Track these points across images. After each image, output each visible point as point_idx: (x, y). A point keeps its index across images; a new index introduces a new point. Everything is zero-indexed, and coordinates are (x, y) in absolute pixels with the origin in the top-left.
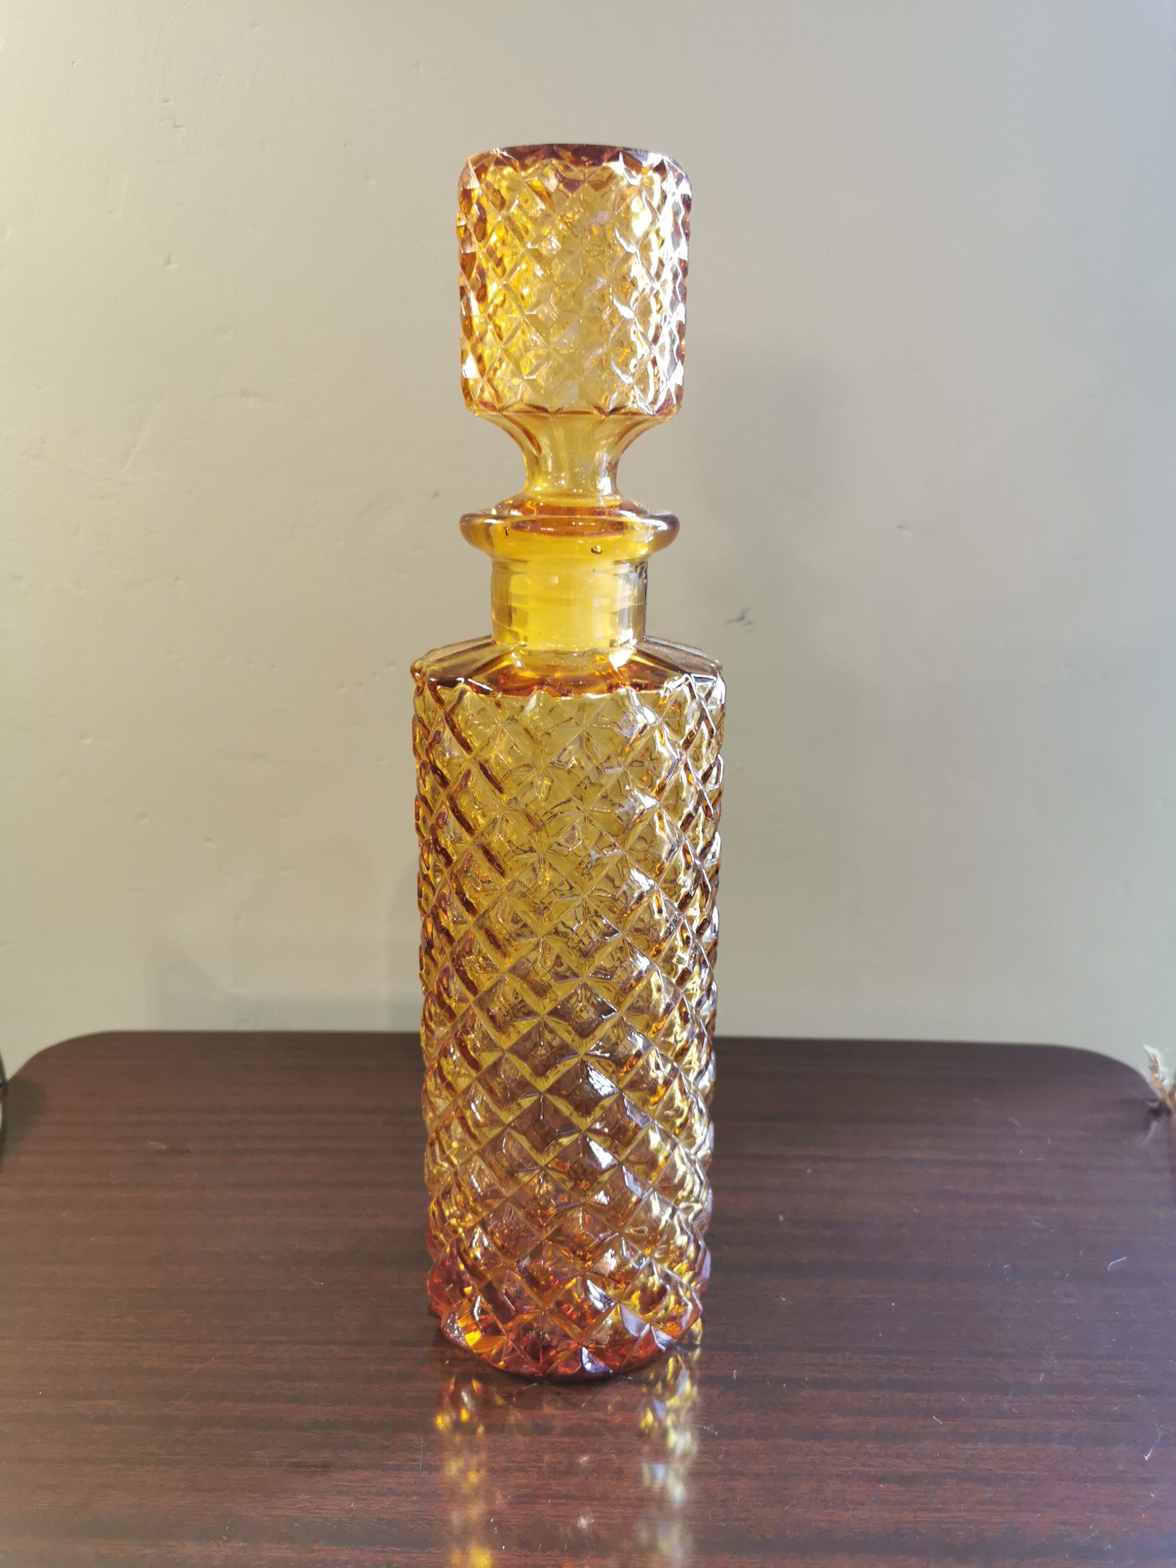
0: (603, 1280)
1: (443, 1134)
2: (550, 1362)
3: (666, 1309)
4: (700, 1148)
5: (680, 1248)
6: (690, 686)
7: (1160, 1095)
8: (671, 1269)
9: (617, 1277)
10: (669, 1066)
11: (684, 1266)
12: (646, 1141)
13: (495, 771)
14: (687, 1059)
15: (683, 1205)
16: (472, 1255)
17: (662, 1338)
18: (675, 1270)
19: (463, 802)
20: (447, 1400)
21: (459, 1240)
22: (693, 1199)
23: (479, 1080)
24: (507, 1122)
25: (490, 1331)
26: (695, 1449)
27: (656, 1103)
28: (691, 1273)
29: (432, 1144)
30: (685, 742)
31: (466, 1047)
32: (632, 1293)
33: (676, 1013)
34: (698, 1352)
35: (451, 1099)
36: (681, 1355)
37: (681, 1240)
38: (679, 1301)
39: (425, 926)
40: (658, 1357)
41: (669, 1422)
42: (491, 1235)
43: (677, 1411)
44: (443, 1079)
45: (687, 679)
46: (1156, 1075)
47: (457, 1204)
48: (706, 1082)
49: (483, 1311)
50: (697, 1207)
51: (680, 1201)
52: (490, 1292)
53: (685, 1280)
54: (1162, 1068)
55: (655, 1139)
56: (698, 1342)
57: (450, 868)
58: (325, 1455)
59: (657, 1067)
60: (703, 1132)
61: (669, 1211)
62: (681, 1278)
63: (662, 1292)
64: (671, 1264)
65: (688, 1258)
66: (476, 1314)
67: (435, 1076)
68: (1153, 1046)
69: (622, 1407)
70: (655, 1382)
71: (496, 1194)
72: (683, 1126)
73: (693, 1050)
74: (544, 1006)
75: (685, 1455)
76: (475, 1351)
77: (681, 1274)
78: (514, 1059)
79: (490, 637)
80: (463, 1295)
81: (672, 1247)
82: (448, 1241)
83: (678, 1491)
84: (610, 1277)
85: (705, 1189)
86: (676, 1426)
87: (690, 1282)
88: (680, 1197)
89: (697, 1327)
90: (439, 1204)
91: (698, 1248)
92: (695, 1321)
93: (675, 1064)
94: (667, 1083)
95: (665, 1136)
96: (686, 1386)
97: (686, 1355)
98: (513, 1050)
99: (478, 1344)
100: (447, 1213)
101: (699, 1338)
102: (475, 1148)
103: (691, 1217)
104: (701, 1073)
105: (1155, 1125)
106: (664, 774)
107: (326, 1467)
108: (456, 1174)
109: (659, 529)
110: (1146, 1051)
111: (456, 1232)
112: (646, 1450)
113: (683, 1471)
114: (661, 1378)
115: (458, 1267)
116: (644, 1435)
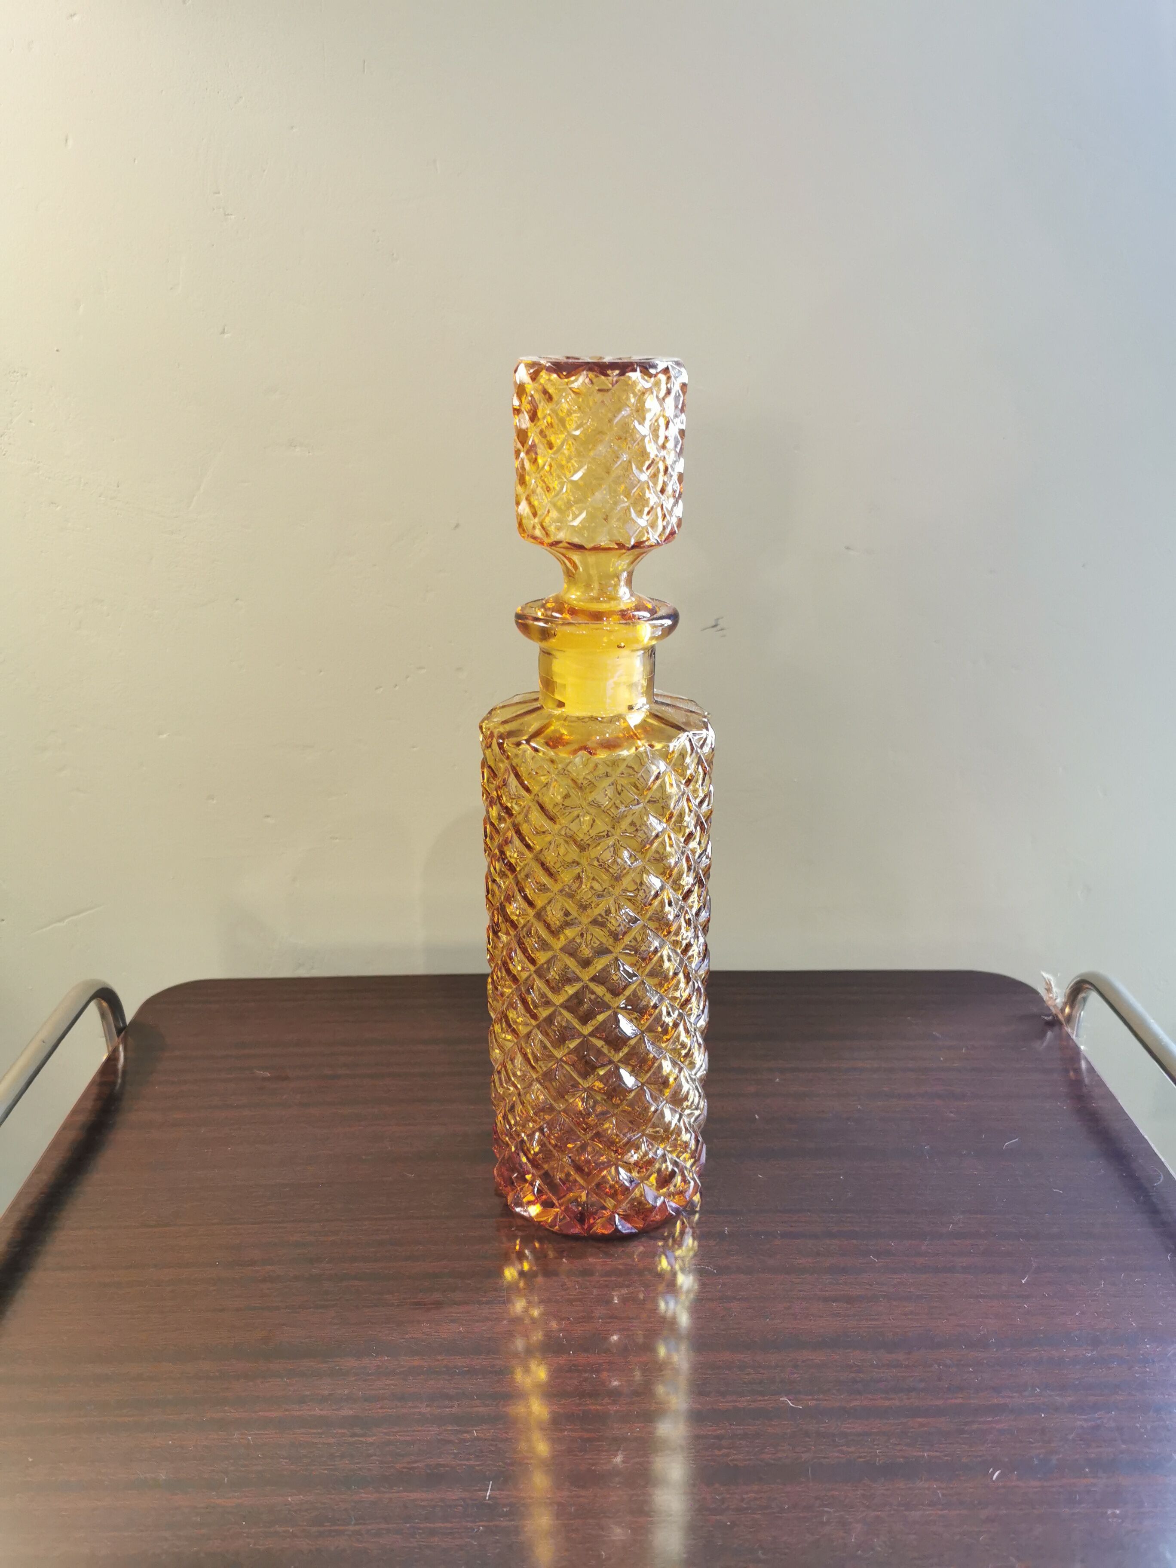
0: (629, 1167)
1: (508, 1066)
2: (591, 1227)
3: (675, 1186)
4: (698, 1069)
5: (686, 1143)
6: (690, 741)
7: (1053, 1010)
8: (679, 1158)
9: (640, 1165)
10: (676, 1013)
11: (687, 1155)
12: (660, 1067)
13: (549, 807)
14: (689, 1007)
15: (687, 1112)
16: (532, 1151)
17: (672, 1206)
18: (681, 1158)
19: (525, 828)
20: (514, 1256)
21: (523, 1141)
22: (694, 1107)
23: (538, 1027)
24: (559, 1056)
25: (547, 1205)
26: (696, 1287)
27: (668, 1040)
28: (692, 1160)
29: (499, 1072)
30: (686, 782)
31: (527, 1002)
32: (650, 1176)
33: (681, 975)
34: (697, 1216)
35: (515, 1041)
36: (686, 1219)
37: (685, 1137)
38: (684, 1180)
39: (492, 914)
40: (669, 1221)
41: (678, 1266)
43: (683, 1259)
44: (509, 1026)
45: (687, 736)
46: (1051, 995)
47: (520, 1115)
48: (702, 1023)
49: (541, 1191)
50: (697, 1113)
51: (685, 1109)
52: (546, 1177)
53: (688, 1165)
54: (1055, 989)
55: (667, 1067)
56: (698, 1209)
57: (514, 874)
58: (437, 1296)
59: (669, 1014)
60: (700, 1059)
61: (677, 1116)
62: (686, 1164)
63: (673, 1174)
64: (678, 1154)
65: (691, 1149)
66: (535, 1192)
67: (501, 1023)
68: (1048, 972)
69: (643, 1255)
70: (668, 1237)
71: (551, 1109)
72: (687, 1055)
73: (694, 999)
74: (586, 975)
75: (689, 1292)
76: (535, 1220)
77: (685, 1160)
78: (565, 1013)
79: (537, 700)
80: (526, 1181)
81: (679, 1142)
82: (512, 1142)
83: (684, 1319)
84: (634, 1164)
85: (703, 1099)
86: (683, 1270)
87: (692, 1166)
88: (685, 1107)
89: (697, 1198)
91: (697, 1141)
92: (696, 1193)
93: (681, 1011)
94: (676, 1025)
95: (674, 1064)
96: (689, 1241)
97: (689, 1218)
98: (563, 1006)
99: (538, 1215)
101: (699, 1206)
102: (535, 1076)
103: (692, 1120)
104: (699, 1016)
105: (1050, 1034)
106: (672, 806)
107: (438, 1305)
108: (519, 1095)
109: (666, 625)
110: (1043, 976)
111: (519, 1135)
112: (661, 1288)
113: (687, 1304)
114: (672, 1235)
115: (521, 1160)
116: (660, 1275)
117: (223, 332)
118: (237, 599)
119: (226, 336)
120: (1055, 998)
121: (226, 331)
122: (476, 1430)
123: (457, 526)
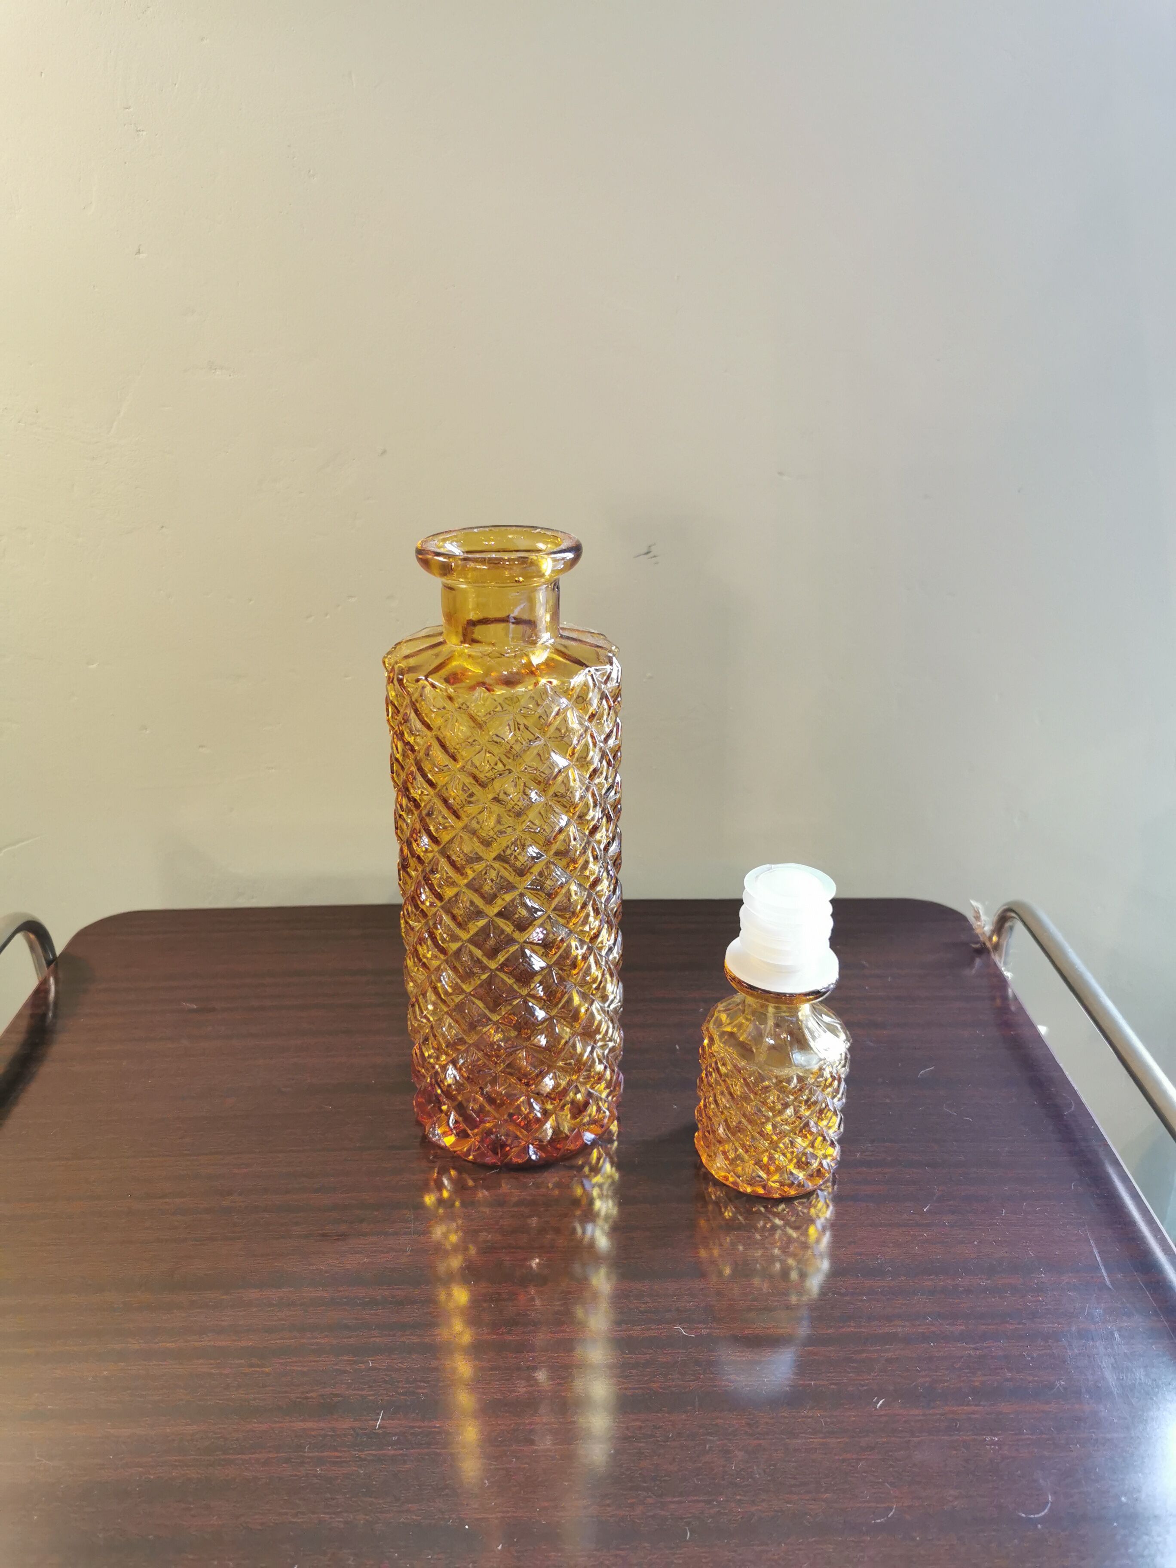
0: (542, 1098)
1: (421, 999)
2: (507, 1154)
3: (590, 1116)
4: (612, 1001)
5: (599, 1073)
6: (592, 676)
7: (982, 938)
8: (593, 1088)
9: (553, 1096)
10: (585, 947)
11: (603, 1085)
12: (570, 999)
13: (450, 745)
14: (600, 939)
15: (600, 1044)
16: (446, 1084)
17: (588, 1136)
18: (596, 1088)
19: (427, 766)
20: (432, 1184)
21: (437, 1073)
22: (608, 1039)
23: (447, 962)
24: (468, 991)
25: (462, 1135)
26: (614, 1211)
27: (577, 974)
28: (608, 1091)
29: (413, 1006)
30: (589, 718)
31: (435, 938)
32: (564, 1106)
33: (590, 908)
34: (616, 1144)
35: (426, 975)
36: (602, 1147)
37: (599, 1068)
38: (599, 1110)
39: (402, 850)
40: (586, 1149)
41: (595, 1192)
42: (459, 1070)
43: (600, 1186)
44: (420, 960)
45: (589, 671)
46: (979, 923)
47: (433, 1047)
48: (615, 954)
49: (456, 1122)
50: (611, 1044)
51: (598, 1041)
52: (461, 1109)
53: (604, 1096)
54: (983, 917)
55: (577, 1000)
56: (615, 1138)
57: (419, 811)
59: (577, 949)
60: (614, 990)
61: (589, 1049)
62: (601, 1094)
63: (586, 1104)
64: (592, 1085)
65: (605, 1079)
66: (451, 1125)
67: (413, 957)
68: (977, 901)
69: (558, 1185)
70: (582, 1167)
71: (462, 1041)
72: (597, 988)
73: (604, 933)
74: (491, 911)
75: (607, 1218)
76: (451, 1149)
77: (601, 1092)
78: (471, 947)
79: (441, 634)
80: (441, 1111)
81: (592, 1074)
82: (428, 1074)
83: (603, 1242)
84: (547, 1096)
85: (617, 1031)
86: (601, 1196)
87: (607, 1096)
89: (614, 1127)
90: (420, 1049)
91: (613, 1071)
92: (613, 1122)
93: (590, 945)
94: (585, 958)
95: (584, 996)
96: (608, 1168)
97: (606, 1147)
98: (471, 941)
99: (453, 1145)
100: (426, 1055)
101: (615, 1135)
102: (446, 1010)
103: (606, 1052)
104: (611, 949)
105: (978, 962)
106: (575, 742)
108: (432, 1027)
109: (568, 558)
110: (972, 906)
111: (434, 1068)
112: (578, 1213)
113: (606, 1227)
114: (587, 1162)
115: (436, 1092)
116: (576, 1202)
117: (138, 252)
118: (162, 527)
119: (141, 256)
120: (983, 925)
121: (141, 251)
122: (371, 1360)
123: (384, 452)
